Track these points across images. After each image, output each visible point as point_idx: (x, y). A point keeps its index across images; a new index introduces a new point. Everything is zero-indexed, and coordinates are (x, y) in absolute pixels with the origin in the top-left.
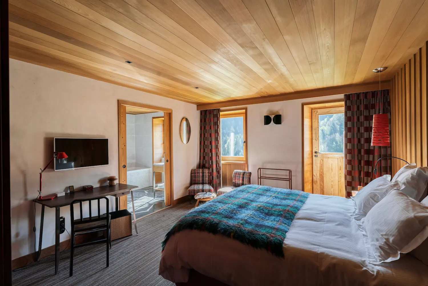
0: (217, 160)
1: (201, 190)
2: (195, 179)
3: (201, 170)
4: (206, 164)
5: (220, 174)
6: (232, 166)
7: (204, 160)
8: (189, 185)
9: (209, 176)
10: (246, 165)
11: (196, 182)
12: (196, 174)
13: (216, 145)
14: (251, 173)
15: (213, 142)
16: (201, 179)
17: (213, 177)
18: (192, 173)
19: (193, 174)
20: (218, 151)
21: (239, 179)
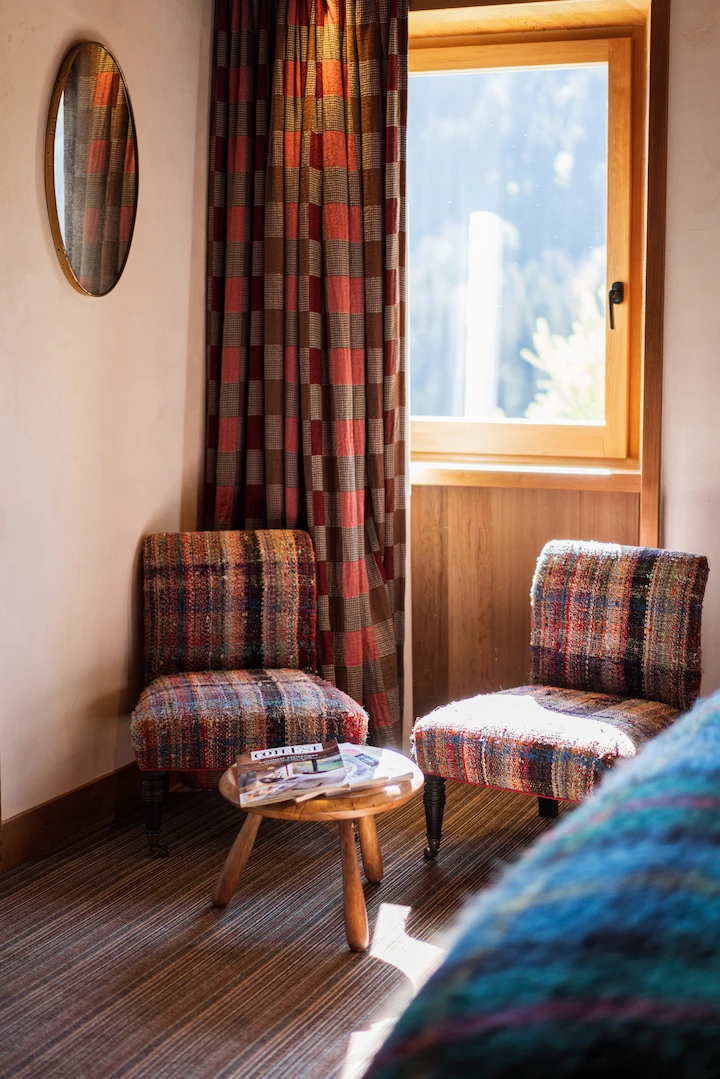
0: (379, 448)
1: (258, 720)
2: (180, 628)
3: (231, 541)
4: (274, 491)
5: (402, 581)
6: (496, 503)
7: (253, 456)
8: (117, 682)
9: (305, 593)
10: (648, 500)
11: (193, 652)
12: (191, 582)
13: (367, 317)
14: (701, 566)
15: (345, 284)
16: (232, 624)
17: (337, 605)
18: (154, 572)
19: (159, 584)
20: (386, 371)
21: (600, 617)
